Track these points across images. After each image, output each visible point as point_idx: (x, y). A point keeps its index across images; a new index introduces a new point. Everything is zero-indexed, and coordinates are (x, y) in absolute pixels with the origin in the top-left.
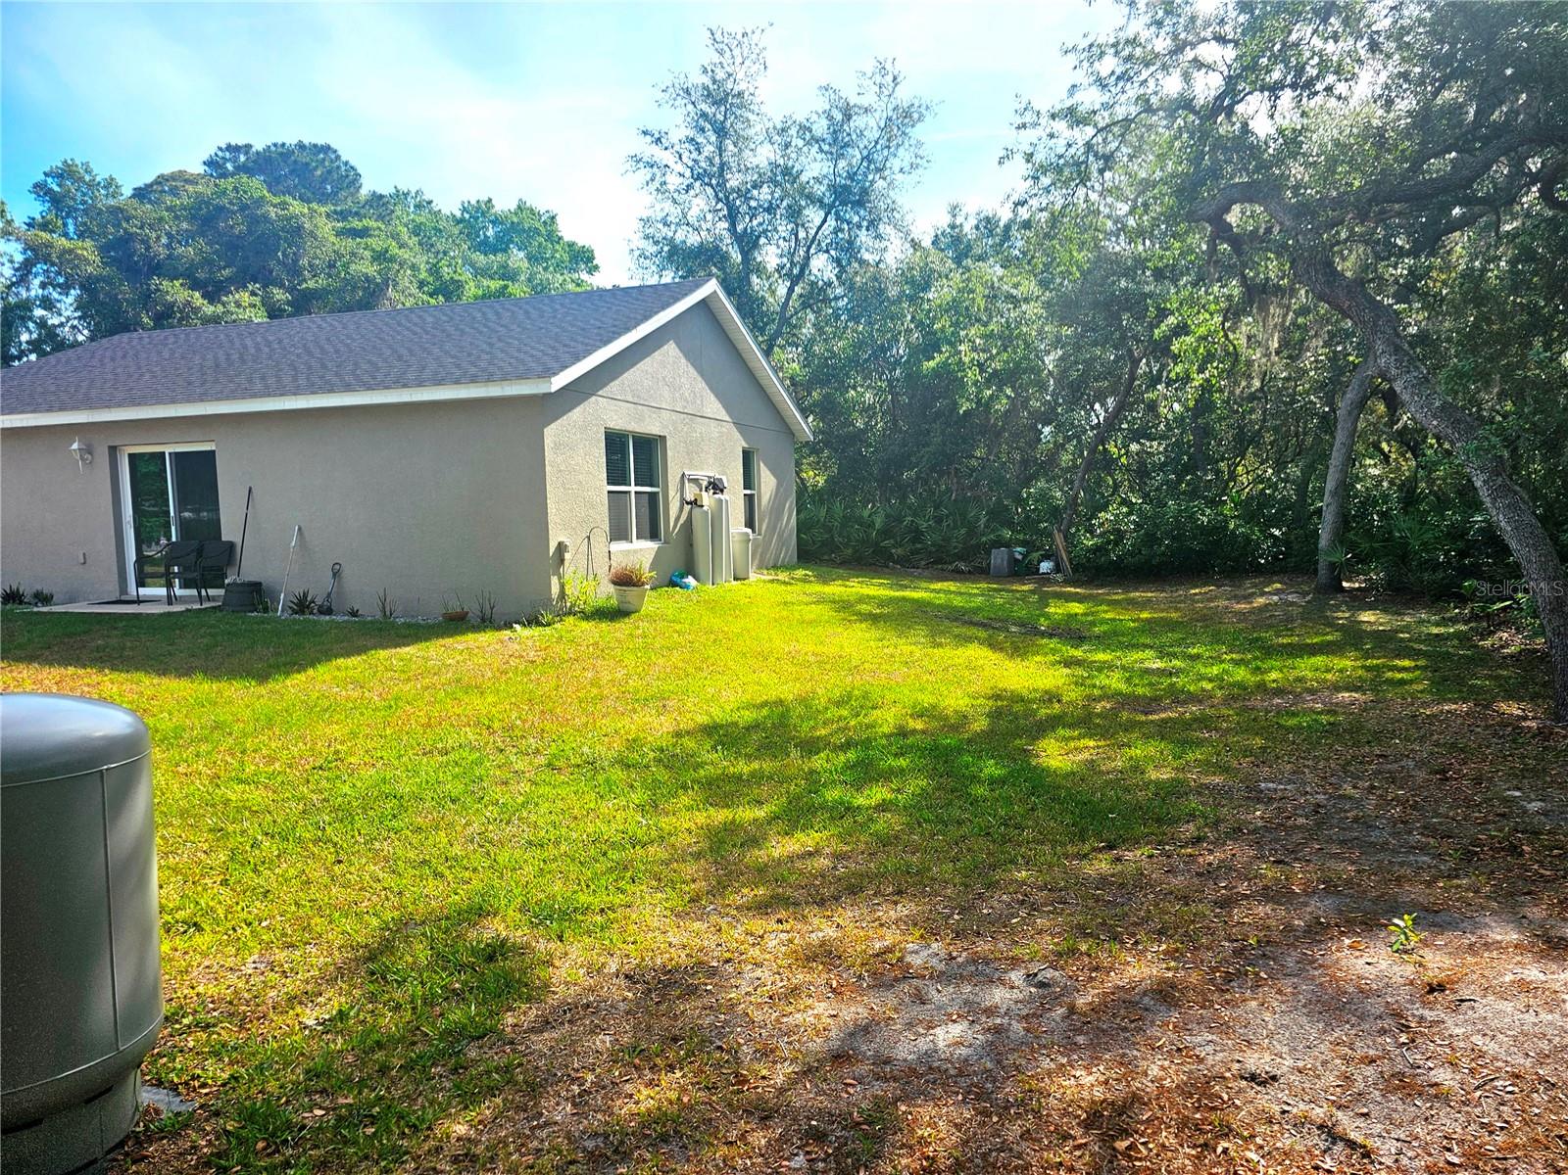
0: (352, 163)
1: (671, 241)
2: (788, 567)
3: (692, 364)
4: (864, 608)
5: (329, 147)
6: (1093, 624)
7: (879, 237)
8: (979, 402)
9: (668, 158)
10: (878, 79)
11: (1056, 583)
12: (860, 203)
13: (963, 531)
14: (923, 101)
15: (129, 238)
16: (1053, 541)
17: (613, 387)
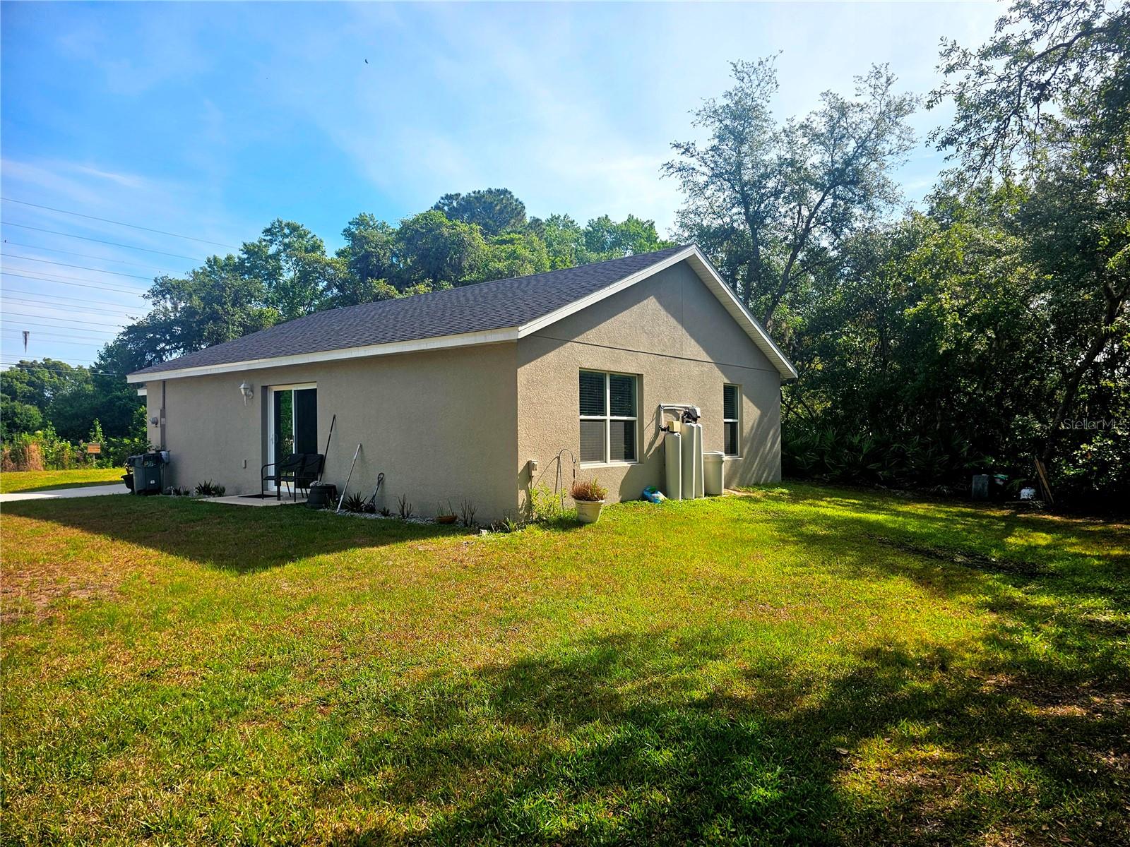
0: (520, 200)
1: (700, 227)
2: (769, 485)
3: (672, 315)
4: (810, 529)
5: (506, 191)
6: (1051, 558)
7: (870, 208)
8: (959, 343)
9: (693, 162)
10: (873, 82)
11: (1035, 510)
12: (855, 183)
13: (946, 457)
14: (913, 95)
15: (368, 255)
16: (1034, 469)
17: (590, 335)
